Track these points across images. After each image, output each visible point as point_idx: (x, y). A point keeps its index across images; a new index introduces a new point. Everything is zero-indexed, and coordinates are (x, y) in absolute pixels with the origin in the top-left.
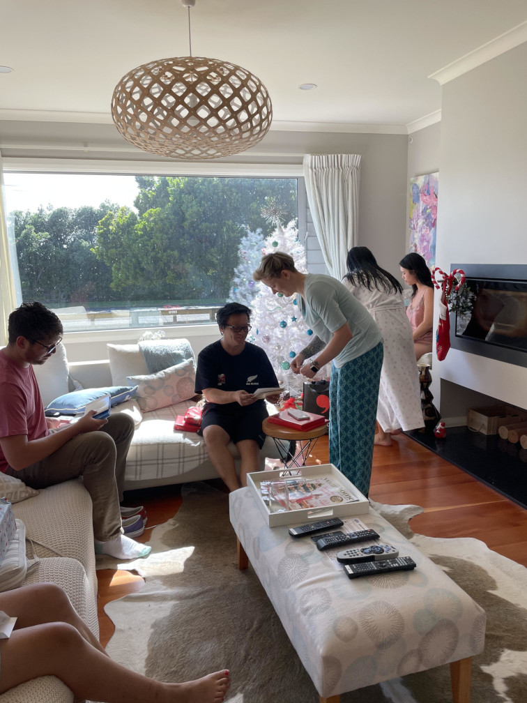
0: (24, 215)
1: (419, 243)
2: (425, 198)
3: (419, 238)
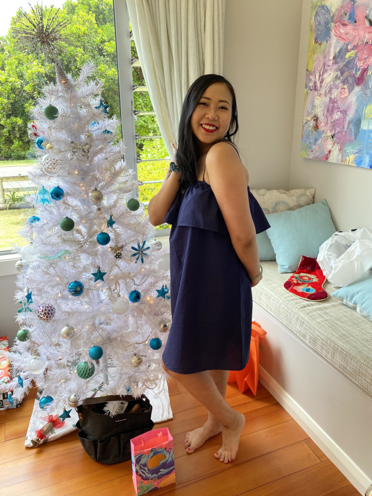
1: (324, 114)
2: (342, 31)
3: (323, 106)
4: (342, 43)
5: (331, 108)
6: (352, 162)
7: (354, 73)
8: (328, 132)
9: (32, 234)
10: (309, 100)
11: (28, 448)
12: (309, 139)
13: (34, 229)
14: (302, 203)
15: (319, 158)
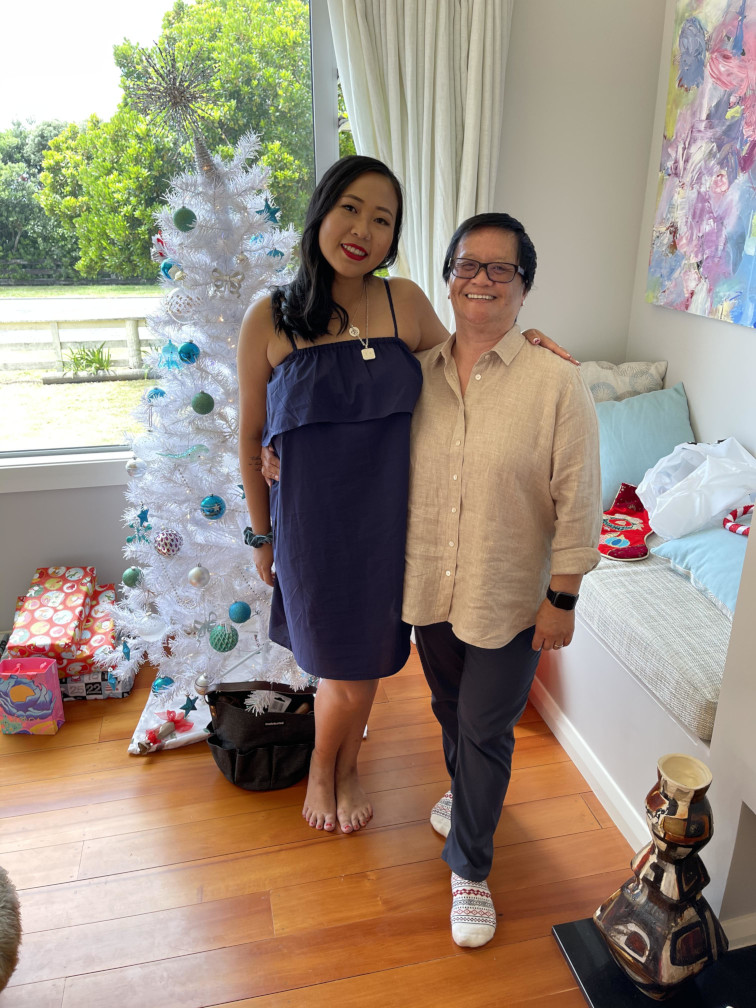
1: (687, 222)
2: (722, 69)
3: (687, 207)
4: (721, 90)
5: (701, 210)
6: (727, 316)
7: (738, 147)
8: (692, 255)
9: (151, 416)
10: (665, 193)
11: (133, 755)
12: (661, 268)
13: (154, 409)
14: (639, 387)
15: (675, 304)
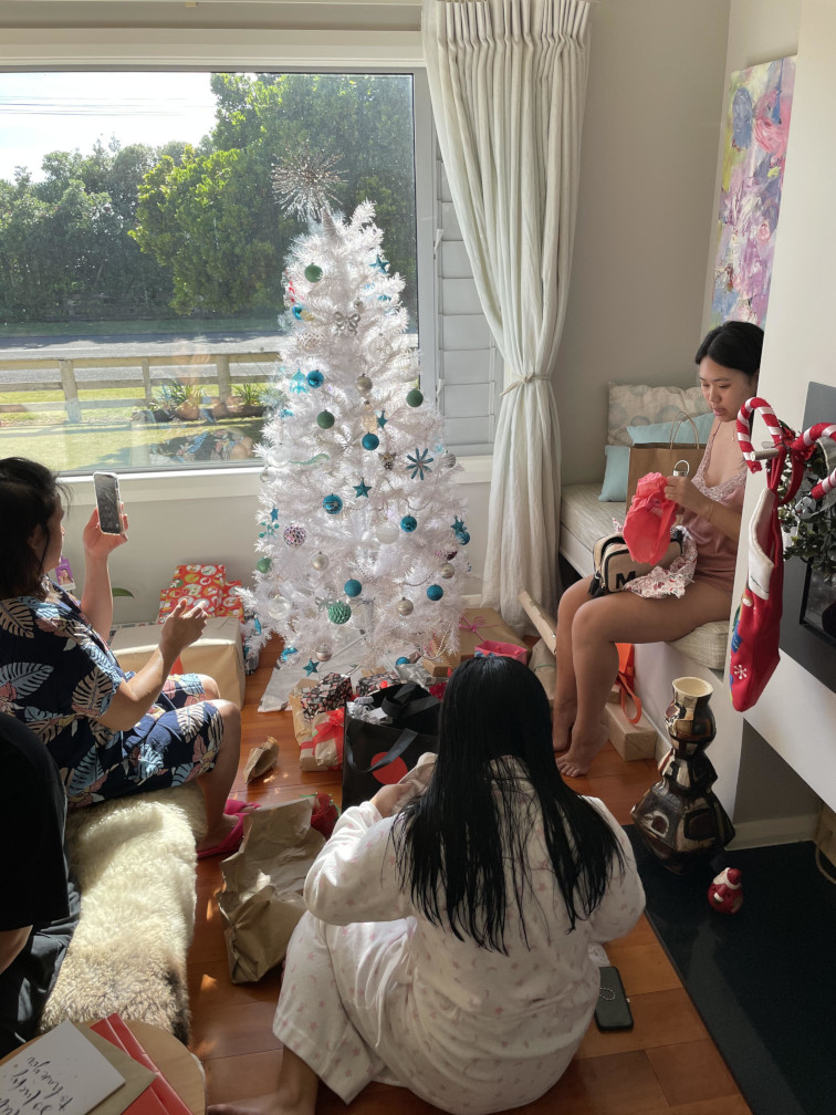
0: (71, 159)
1: (740, 264)
2: (765, 134)
3: (740, 251)
4: (764, 152)
5: (750, 254)
8: (745, 293)
10: (723, 238)
12: (721, 304)
